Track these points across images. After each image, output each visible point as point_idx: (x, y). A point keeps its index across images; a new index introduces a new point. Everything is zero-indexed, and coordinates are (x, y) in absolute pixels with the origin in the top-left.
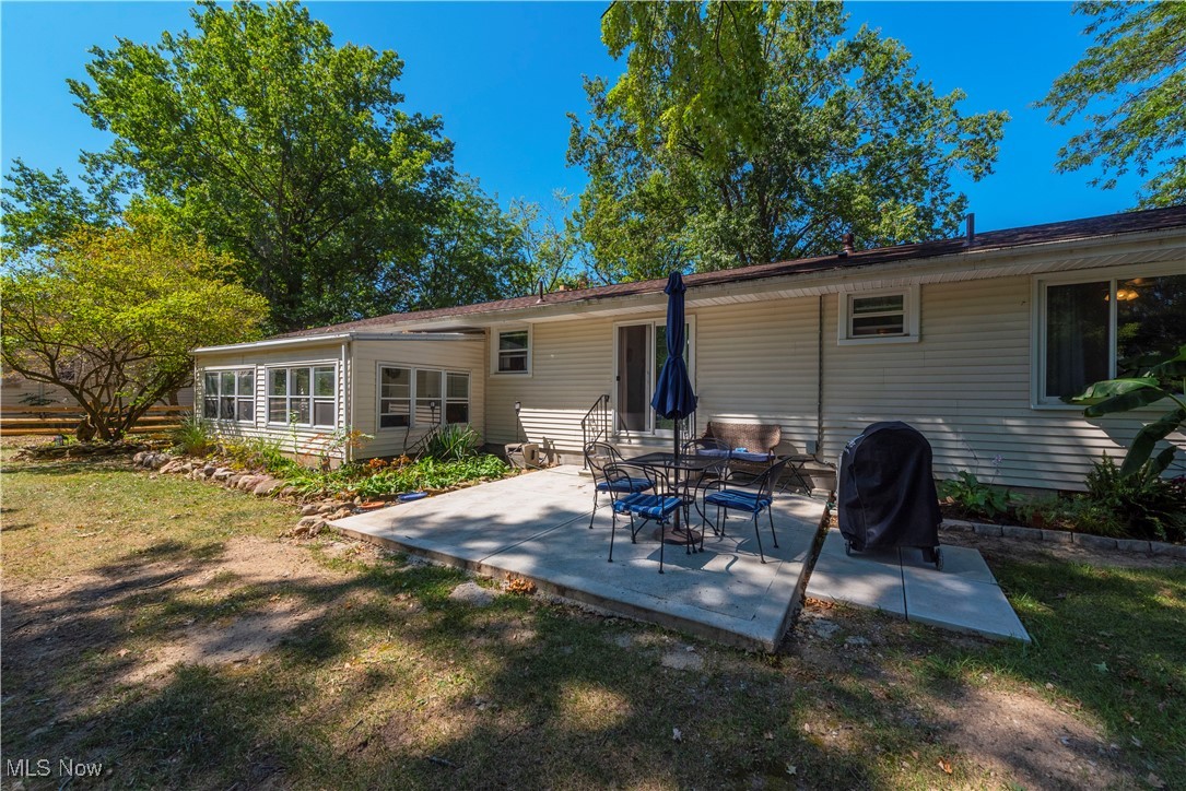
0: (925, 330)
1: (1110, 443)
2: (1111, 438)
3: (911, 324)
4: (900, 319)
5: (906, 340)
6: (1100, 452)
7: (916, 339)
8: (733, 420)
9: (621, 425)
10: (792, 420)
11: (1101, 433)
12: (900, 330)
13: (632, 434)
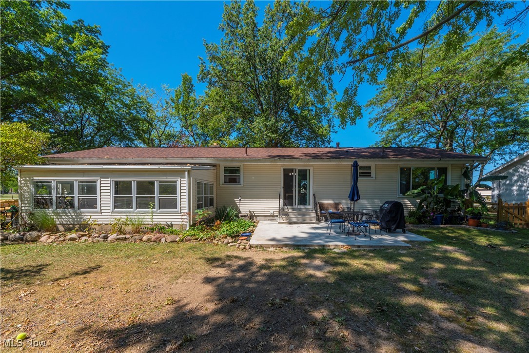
0: (377, 176)
1: (410, 204)
2: (411, 203)
3: (373, 174)
4: (370, 173)
5: (372, 179)
6: (409, 207)
7: (374, 179)
8: (325, 202)
9: (285, 205)
10: (344, 201)
11: (409, 202)
12: (370, 176)
13: (289, 207)
